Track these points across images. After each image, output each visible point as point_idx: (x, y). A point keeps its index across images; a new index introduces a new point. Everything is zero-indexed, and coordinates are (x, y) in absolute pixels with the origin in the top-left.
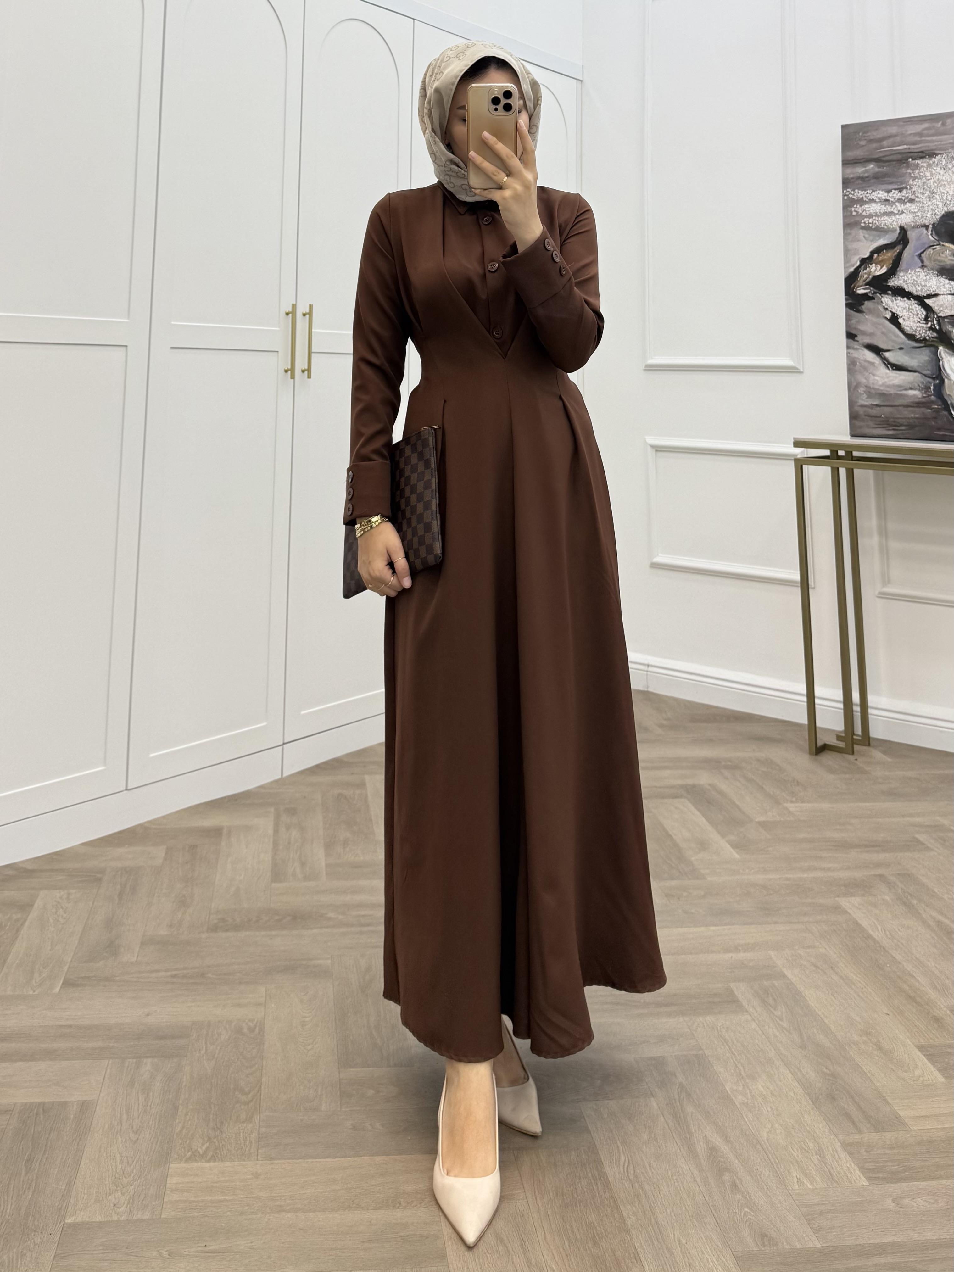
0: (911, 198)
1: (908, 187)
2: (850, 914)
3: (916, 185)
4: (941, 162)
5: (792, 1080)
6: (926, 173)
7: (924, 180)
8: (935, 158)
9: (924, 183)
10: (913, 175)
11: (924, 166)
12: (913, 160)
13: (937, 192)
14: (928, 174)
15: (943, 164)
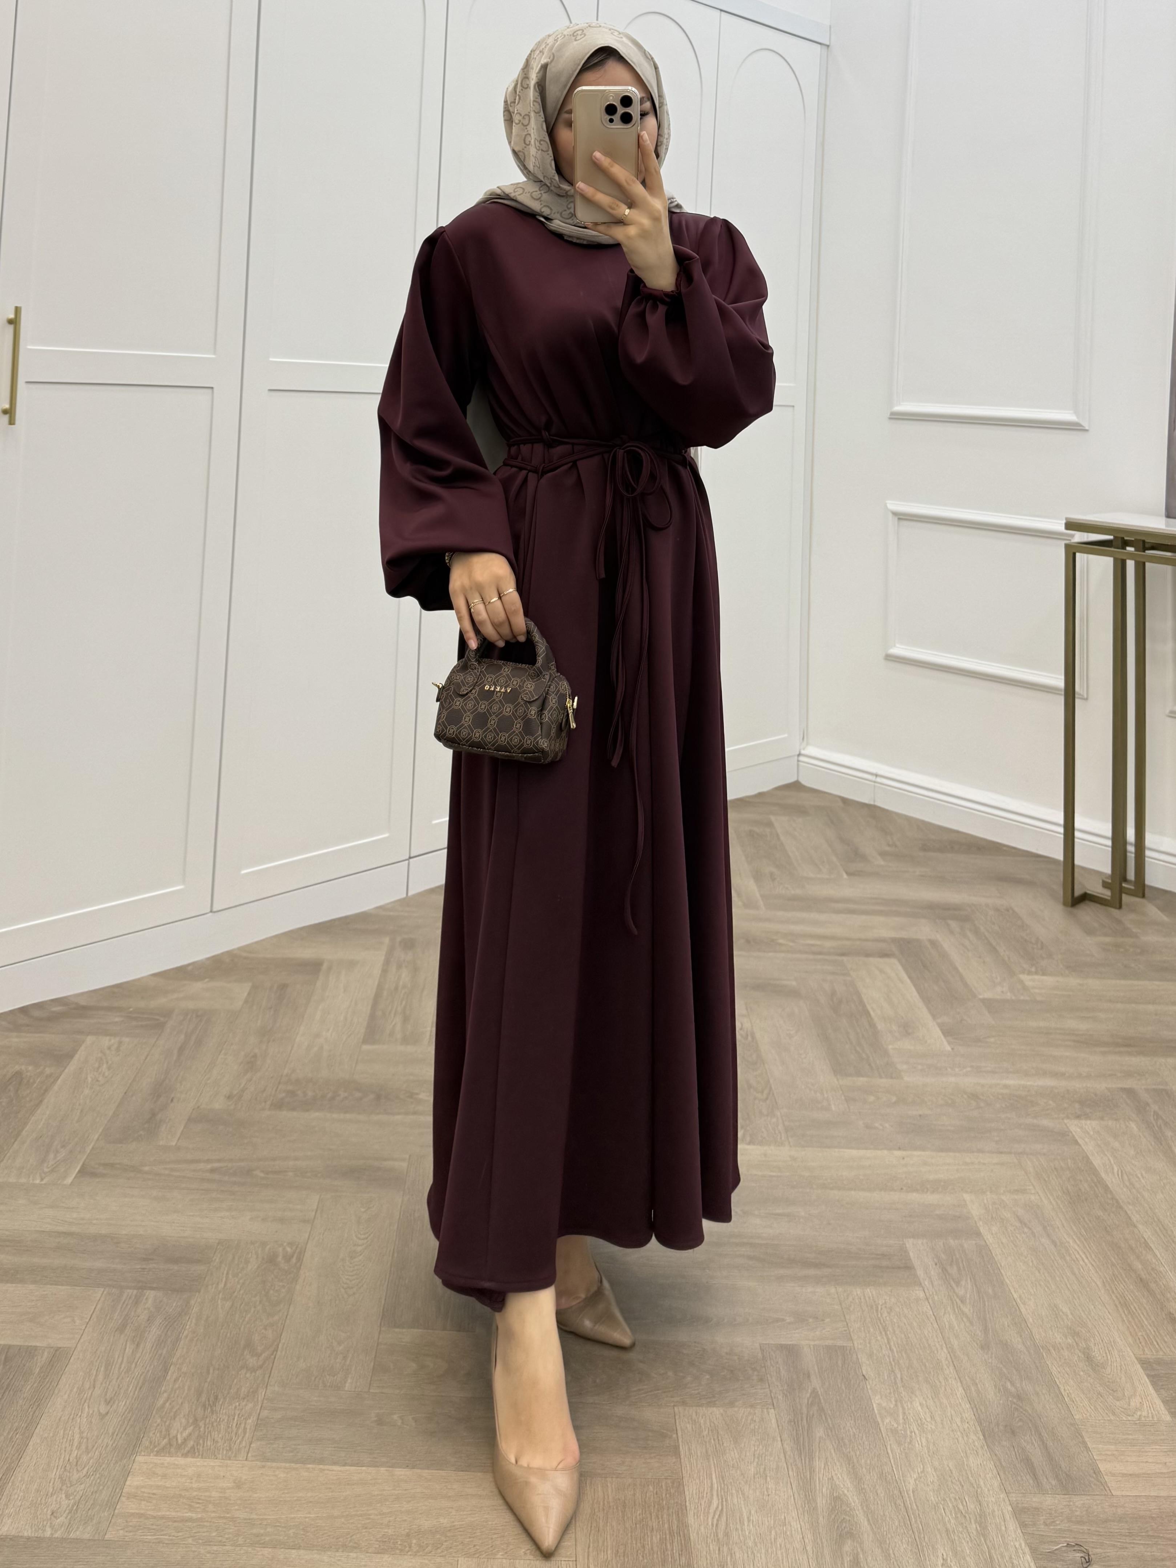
2: (1080, 1145)
5: (962, 1399)
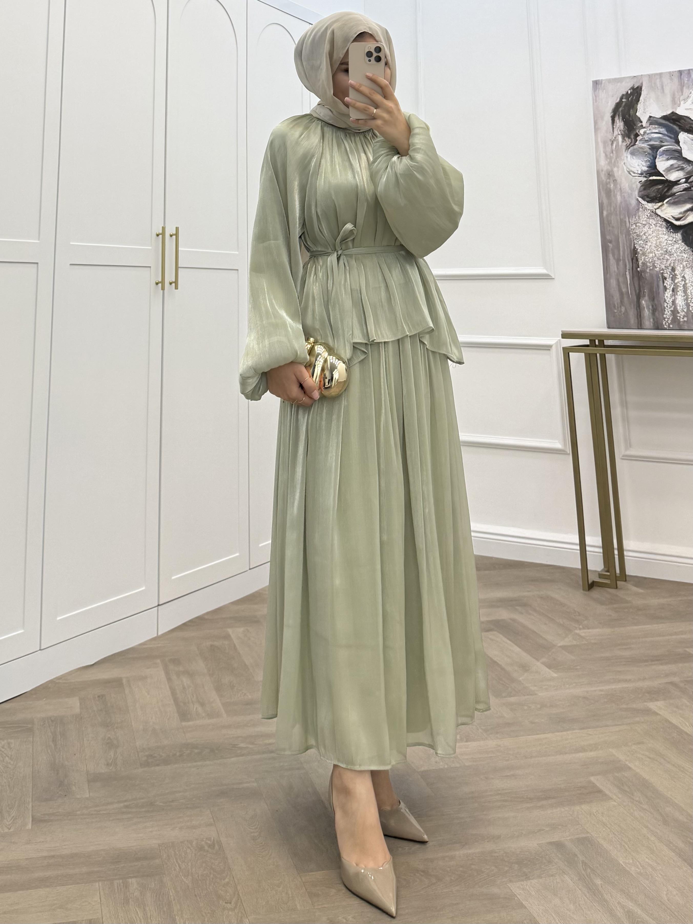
0: (671, 270)
1: (661, 272)
3: (660, 265)
4: (641, 245)
6: (649, 257)
7: (655, 259)
8: (637, 249)
9: (658, 259)
10: (651, 268)
11: (644, 258)
12: (639, 267)
13: (666, 248)
14: (651, 255)
15: (643, 243)
